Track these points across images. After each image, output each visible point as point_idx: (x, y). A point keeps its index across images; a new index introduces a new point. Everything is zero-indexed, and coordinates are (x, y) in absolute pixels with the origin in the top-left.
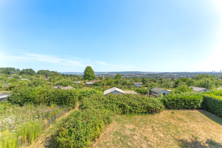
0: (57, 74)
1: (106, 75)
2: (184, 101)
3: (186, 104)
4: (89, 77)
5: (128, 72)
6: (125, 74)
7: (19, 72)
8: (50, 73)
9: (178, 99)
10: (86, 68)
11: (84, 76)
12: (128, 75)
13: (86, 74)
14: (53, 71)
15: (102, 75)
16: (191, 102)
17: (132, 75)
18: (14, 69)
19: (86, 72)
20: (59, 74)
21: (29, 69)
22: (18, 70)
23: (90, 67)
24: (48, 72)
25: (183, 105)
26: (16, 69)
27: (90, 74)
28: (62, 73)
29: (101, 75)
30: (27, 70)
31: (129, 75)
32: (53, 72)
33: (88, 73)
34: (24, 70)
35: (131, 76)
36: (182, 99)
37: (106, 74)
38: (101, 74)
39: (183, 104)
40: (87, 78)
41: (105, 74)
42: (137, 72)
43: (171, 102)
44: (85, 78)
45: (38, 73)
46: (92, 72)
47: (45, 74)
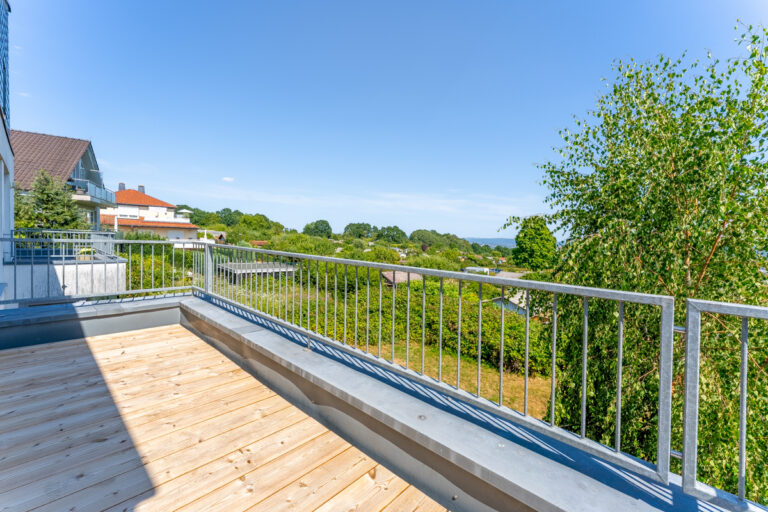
0: (456, 242)
4: (531, 256)
7: (376, 234)
8: (438, 238)
11: (516, 252)
13: (521, 247)
14: (446, 233)
18: (369, 225)
20: (461, 242)
21: (392, 227)
22: (375, 229)
24: (434, 236)
26: (372, 226)
27: (535, 247)
30: (389, 229)
33: (528, 244)
34: (383, 229)
40: (525, 260)
44: (517, 258)
45: (412, 238)
46: (548, 240)
47: (425, 241)
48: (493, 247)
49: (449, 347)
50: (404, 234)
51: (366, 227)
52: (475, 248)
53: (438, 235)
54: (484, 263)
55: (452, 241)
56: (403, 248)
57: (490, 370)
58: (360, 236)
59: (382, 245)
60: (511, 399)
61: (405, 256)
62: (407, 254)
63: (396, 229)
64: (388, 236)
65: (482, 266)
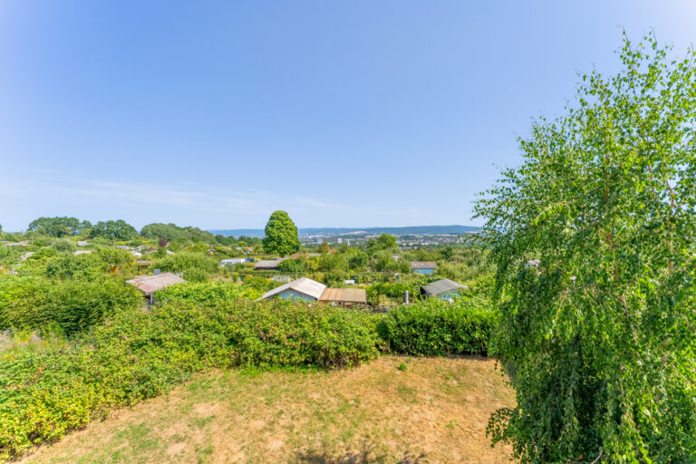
0: (199, 235)
1: (356, 237)
2: (452, 327)
3: (457, 339)
4: (279, 244)
5: (427, 227)
6: (417, 236)
7: (89, 230)
8: (177, 232)
9: (429, 319)
10: (272, 218)
11: (265, 242)
12: (426, 239)
13: (270, 237)
14: (188, 226)
15: (344, 237)
16: (474, 330)
17: (439, 237)
18: (76, 220)
19: (270, 229)
20: (205, 235)
21: (115, 221)
22: (87, 224)
23: (284, 215)
24: (171, 229)
25: (449, 340)
26: (81, 221)
27: (282, 236)
28: (216, 231)
29: (340, 237)
30: (110, 223)
31: (432, 239)
32: (189, 229)
33: (275, 233)
34: (101, 224)
35: (436, 241)
36: (442, 320)
37: (356, 233)
38: (342, 234)
39: (448, 338)
40: (274, 248)
41: (354, 236)
42: (458, 226)
43: (405, 329)
44: (268, 247)
45: (144, 234)
46: (291, 229)
47: (163, 236)
48: (237, 237)
49: (266, 361)
50: (132, 229)
51: (72, 222)
52: (219, 239)
53: (178, 228)
54: (234, 253)
55: (195, 235)
56: (135, 245)
57: (318, 374)
58: (60, 234)
59: (102, 243)
60: (355, 400)
61: (140, 255)
62: (143, 252)
63: (121, 223)
64: (109, 232)
65: (233, 256)
